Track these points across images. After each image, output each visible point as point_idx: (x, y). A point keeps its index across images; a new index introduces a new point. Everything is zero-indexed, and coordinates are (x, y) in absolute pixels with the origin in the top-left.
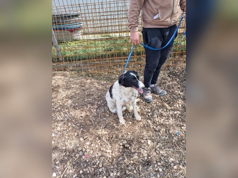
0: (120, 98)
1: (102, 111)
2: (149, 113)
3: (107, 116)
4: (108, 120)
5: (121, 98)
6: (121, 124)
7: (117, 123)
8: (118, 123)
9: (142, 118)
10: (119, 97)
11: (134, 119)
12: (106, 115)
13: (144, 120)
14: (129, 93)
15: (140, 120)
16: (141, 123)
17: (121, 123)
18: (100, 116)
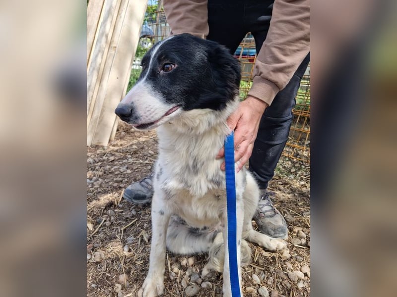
5: (161, 170)
6: (140, 293)
12: (143, 232)
18: (130, 224)
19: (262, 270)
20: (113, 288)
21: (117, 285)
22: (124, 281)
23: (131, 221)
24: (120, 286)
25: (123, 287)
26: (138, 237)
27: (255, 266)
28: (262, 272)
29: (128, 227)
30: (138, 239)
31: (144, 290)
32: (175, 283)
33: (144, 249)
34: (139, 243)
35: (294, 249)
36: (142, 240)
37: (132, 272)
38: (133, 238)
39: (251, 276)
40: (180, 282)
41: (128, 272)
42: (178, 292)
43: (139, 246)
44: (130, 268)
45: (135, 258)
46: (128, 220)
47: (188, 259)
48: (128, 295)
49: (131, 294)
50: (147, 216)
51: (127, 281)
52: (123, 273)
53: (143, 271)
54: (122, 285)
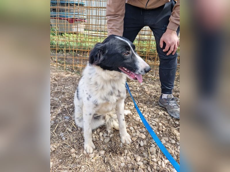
0: (87, 96)
1: (66, 120)
2: (142, 142)
3: (68, 130)
4: (66, 139)
5: (89, 96)
6: (85, 152)
7: (80, 148)
8: (81, 146)
10: (87, 94)
12: (67, 128)
13: (130, 153)
14: (105, 86)
17: (85, 148)
18: (56, 128)
20: (72, 156)
21: (72, 154)
22: (74, 151)
23: (55, 126)
26: (66, 131)
29: (56, 130)
32: (97, 141)
33: (73, 135)
34: (68, 134)
35: (132, 110)
36: (69, 132)
38: (63, 133)
40: (100, 140)
41: (74, 147)
42: (101, 144)
44: (73, 145)
45: (72, 140)
46: (53, 126)
47: (96, 130)
48: (81, 155)
49: (82, 155)
50: (62, 121)
51: (76, 150)
52: (72, 149)
53: (80, 143)
54: (75, 153)
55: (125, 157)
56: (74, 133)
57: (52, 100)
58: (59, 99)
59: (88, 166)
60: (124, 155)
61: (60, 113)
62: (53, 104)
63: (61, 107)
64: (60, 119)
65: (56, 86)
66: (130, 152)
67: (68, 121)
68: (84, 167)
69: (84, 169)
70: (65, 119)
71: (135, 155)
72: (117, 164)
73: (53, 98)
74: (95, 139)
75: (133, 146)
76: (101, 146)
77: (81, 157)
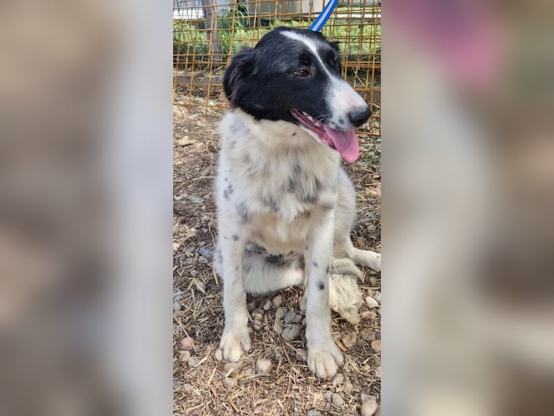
0: (226, 187)
3: (194, 286)
4: (183, 308)
5: (230, 187)
6: (218, 355)
7: (207, 341)
8: (212, 337)
9: (341, 370)
10: (226, 179)
11: (300, 352)
12: (195, 281)
13: (349, 386)
15: (322, 373)
16: (318, 397)
19: (376, 290)
20: (178, 357)
21: (182, 352)
22: (190, 345)
24: (188, 353)
25: (193, 353)
26: (189, 288)
27: (367, 288)
28: (377, 292)
30: (190, 291)
31: (222, 350)
32: (264, 331)
33: (203, 302)
34: (193, 296)
36: (197, 292)
37: (197, 333)
38: (180, 293)
39: (365, 300)
40: (271, 329)
41: (193, 335)
42: (272, 340)
43: (194, 299)
44: (192, 329)
45: (195, 315)
47: (272, 301)
48: (203, 361)
49: (206, 358)
50: (190, 261)
51: (196, 344)
52: (186, 336)
53: (212, 328)
54: (190, 351)
55: (329, 394)
56: (210, 296)
57: (184, 202)
58: (203, 200)
59: (212, 393)
60: (328, 389)
61: (190, 238)
62: (185, 211)
63: (200, 221)
64: (188, 253)
65: (208, 164)
66: (352, 382)
67: (206, 261)
68: (199, 394)
69: (197, 401)
70: (200, 255)
71: (363, 396)
72: (296, 409)
73: (189, 198)
74: (259, 323)
75: (367, 368)
76: (267, 347)
77: (202, 364)
